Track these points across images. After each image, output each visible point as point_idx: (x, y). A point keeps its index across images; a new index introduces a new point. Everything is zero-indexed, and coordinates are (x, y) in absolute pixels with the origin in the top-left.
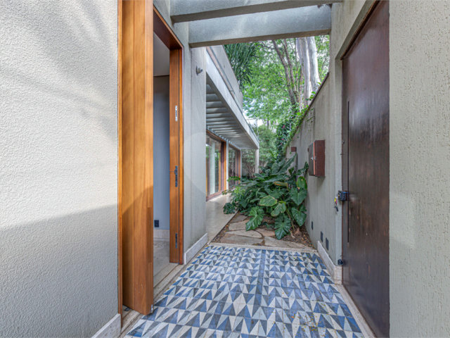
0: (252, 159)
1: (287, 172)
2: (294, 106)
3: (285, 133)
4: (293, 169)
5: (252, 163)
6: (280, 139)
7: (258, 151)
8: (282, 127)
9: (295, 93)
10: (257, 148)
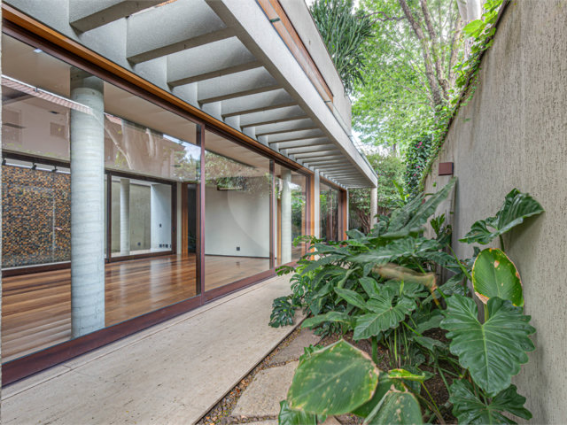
0: (365, 204)
1: (428, 225)
2: (439, 106)
3: (422, 157)
4: (442, 219)
5: (366, 210)
6: (413, 167)
7: (375, 191)
8: (416, 146)
9: (442, 83)
10: (372, 186)
